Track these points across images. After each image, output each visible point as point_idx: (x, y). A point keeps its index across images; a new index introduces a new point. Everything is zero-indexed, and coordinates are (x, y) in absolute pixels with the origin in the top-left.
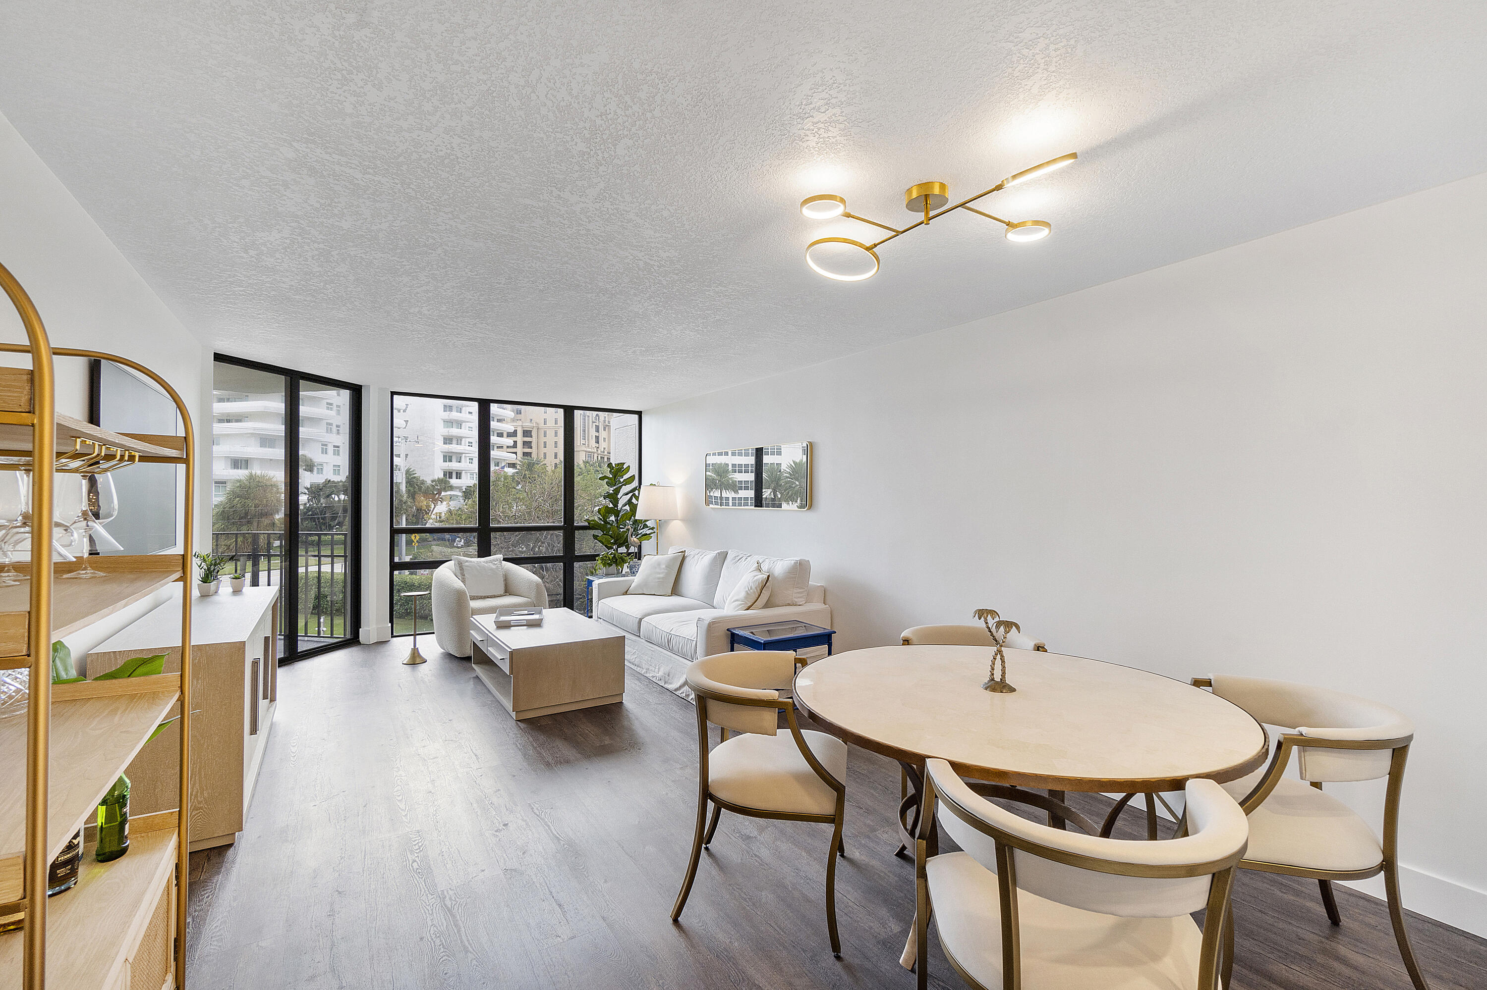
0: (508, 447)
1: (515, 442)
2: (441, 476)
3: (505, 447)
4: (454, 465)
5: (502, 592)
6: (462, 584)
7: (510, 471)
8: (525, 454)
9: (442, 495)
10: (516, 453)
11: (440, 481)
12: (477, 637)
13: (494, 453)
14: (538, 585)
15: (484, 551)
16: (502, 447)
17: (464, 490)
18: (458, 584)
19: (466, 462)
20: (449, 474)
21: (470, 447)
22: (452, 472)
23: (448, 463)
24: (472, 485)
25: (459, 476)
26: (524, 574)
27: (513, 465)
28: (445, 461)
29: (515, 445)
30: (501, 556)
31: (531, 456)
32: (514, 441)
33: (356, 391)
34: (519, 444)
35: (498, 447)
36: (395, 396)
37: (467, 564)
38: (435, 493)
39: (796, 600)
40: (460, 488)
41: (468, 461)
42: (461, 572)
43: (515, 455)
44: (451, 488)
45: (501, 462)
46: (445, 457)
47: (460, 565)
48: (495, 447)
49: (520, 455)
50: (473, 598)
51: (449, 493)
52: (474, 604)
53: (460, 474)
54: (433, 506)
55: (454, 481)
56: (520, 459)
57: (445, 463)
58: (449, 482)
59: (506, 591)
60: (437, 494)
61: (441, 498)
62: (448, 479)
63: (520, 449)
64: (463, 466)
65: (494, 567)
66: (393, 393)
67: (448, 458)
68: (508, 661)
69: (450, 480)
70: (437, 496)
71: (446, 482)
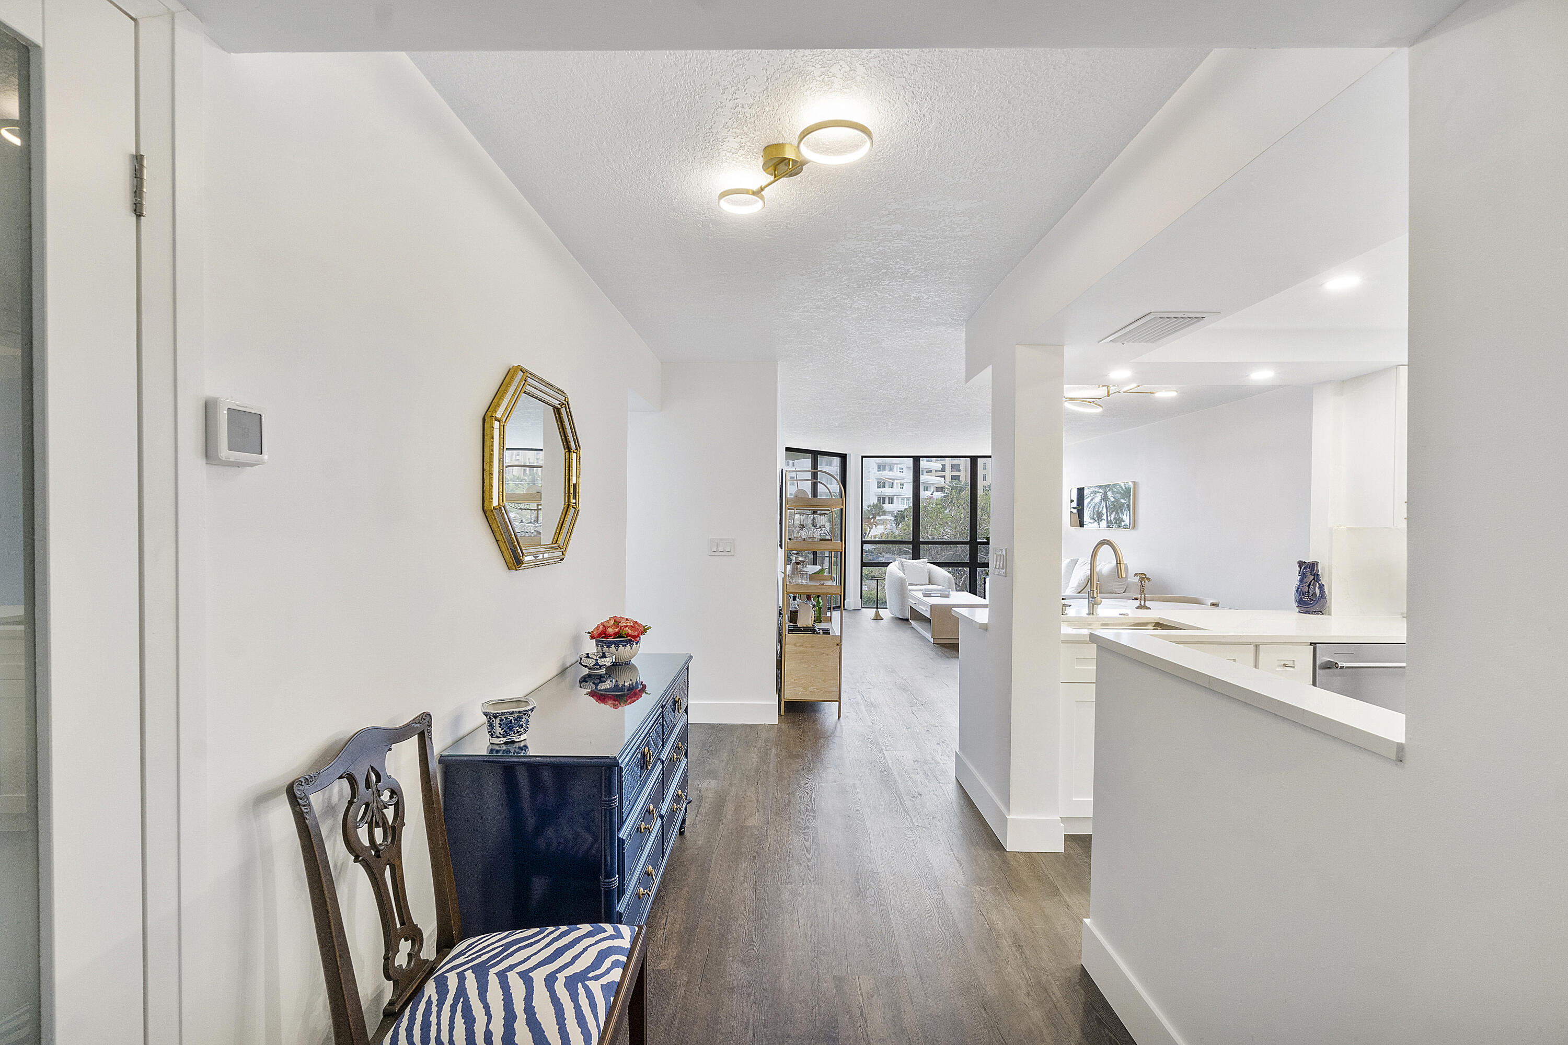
0: (936, 471)
1: (944, 466)
2: (876, 502)
3: (934, 471)
4: (887, 491)
5: (927, 583)
6: (903, 575)
7: (938, 495)
8: (953, 477)
9: (876, 519)
10: (944, 477)
11: (875, 506)
12: (911, 602)
13: (924, 478)
14: (949, 578)
15: (916, 556)
16: (931, 471)
17: (896, 514)
18: (901, 574)
19: (897, 488)
20: (882, 499)
21: (901, 473)
22: (885, 498)
23: (881, 489)
24: (903, 510)
25: (891, 501)
26: (942, 572)
27: (941, 489)
28: (879, 487)
29: (943, 469)
30: (926, 560)
31: (959, 480)
32: (942, 465)
33: (843, 457)
34: (948, 468)
35: (927, 472)
36: (864, 459)
37: (906, 563)
38: (871, 517)
39: (1115, 589)
40: (892, 513)
41: (900, 486)
42: (902, 567)
43: (943, 479)
44: (884, 513)
45: (930, 486)
46: (878, 483)
47: (902, 564)
48: (925, 472)
49: (948, 478)
50: (910, 584)
51: (882, 517)
52: (910, 587)
53: (892, 499)
54: (869, 530)
55: (887, 506)
56: (948, 483)
57: (879, 489)
58: (883, 507)
59: (929, 583)
60: (872, 518)
61: (876, 522)
62: (881, 504)
63: (948, 473)
64: (895, 492)
65: (922, 566)
66: (863, 457)
67: (881, 484)
68: (929, 611)
69: (884, 505)
70: (872, 520)
71: (880, 508)
